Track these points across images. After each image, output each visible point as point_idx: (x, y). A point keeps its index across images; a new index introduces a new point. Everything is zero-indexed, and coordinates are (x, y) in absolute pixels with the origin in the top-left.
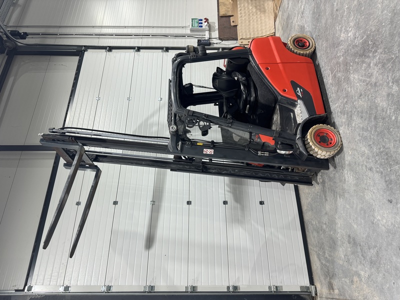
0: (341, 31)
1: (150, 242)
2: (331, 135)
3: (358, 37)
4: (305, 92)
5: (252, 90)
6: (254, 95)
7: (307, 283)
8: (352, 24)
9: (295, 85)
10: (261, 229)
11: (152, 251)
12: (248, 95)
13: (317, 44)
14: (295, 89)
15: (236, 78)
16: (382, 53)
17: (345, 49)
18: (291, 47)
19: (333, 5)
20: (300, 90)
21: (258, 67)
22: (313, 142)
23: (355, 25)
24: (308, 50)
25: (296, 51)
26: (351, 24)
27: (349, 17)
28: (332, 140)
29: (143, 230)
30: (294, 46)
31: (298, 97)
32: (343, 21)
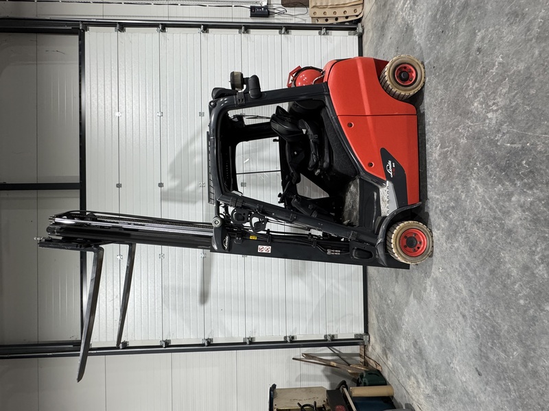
0: (476, 96)
1: (204, 297)
2: (421, 237)
3: (504, 134)
4: (398, 169)
5: (326, 151)
6: (328, 160)
7: (361, 330)
8: (501, 101)
9: (386, 156)
10: (321, 281)
11: (207, 306)
12: (320, 158)
13: (427, 79)
14: (385, 163)
15: (304, 131)
16: (540, 200)
17: (473, 131)
18: (388, 82)
19: (475, 34)
20: (392, 165)
21: (337, 119)
22: (397, 249)
23: (505, 108)
24: (413, 89)
25: (394, 90)
26: (499, 100)
27: (500, 83)
28: (421, 243)
29: (197, 286)
30: (393, 81)
31: (388, 175)
32: (485, 82)
